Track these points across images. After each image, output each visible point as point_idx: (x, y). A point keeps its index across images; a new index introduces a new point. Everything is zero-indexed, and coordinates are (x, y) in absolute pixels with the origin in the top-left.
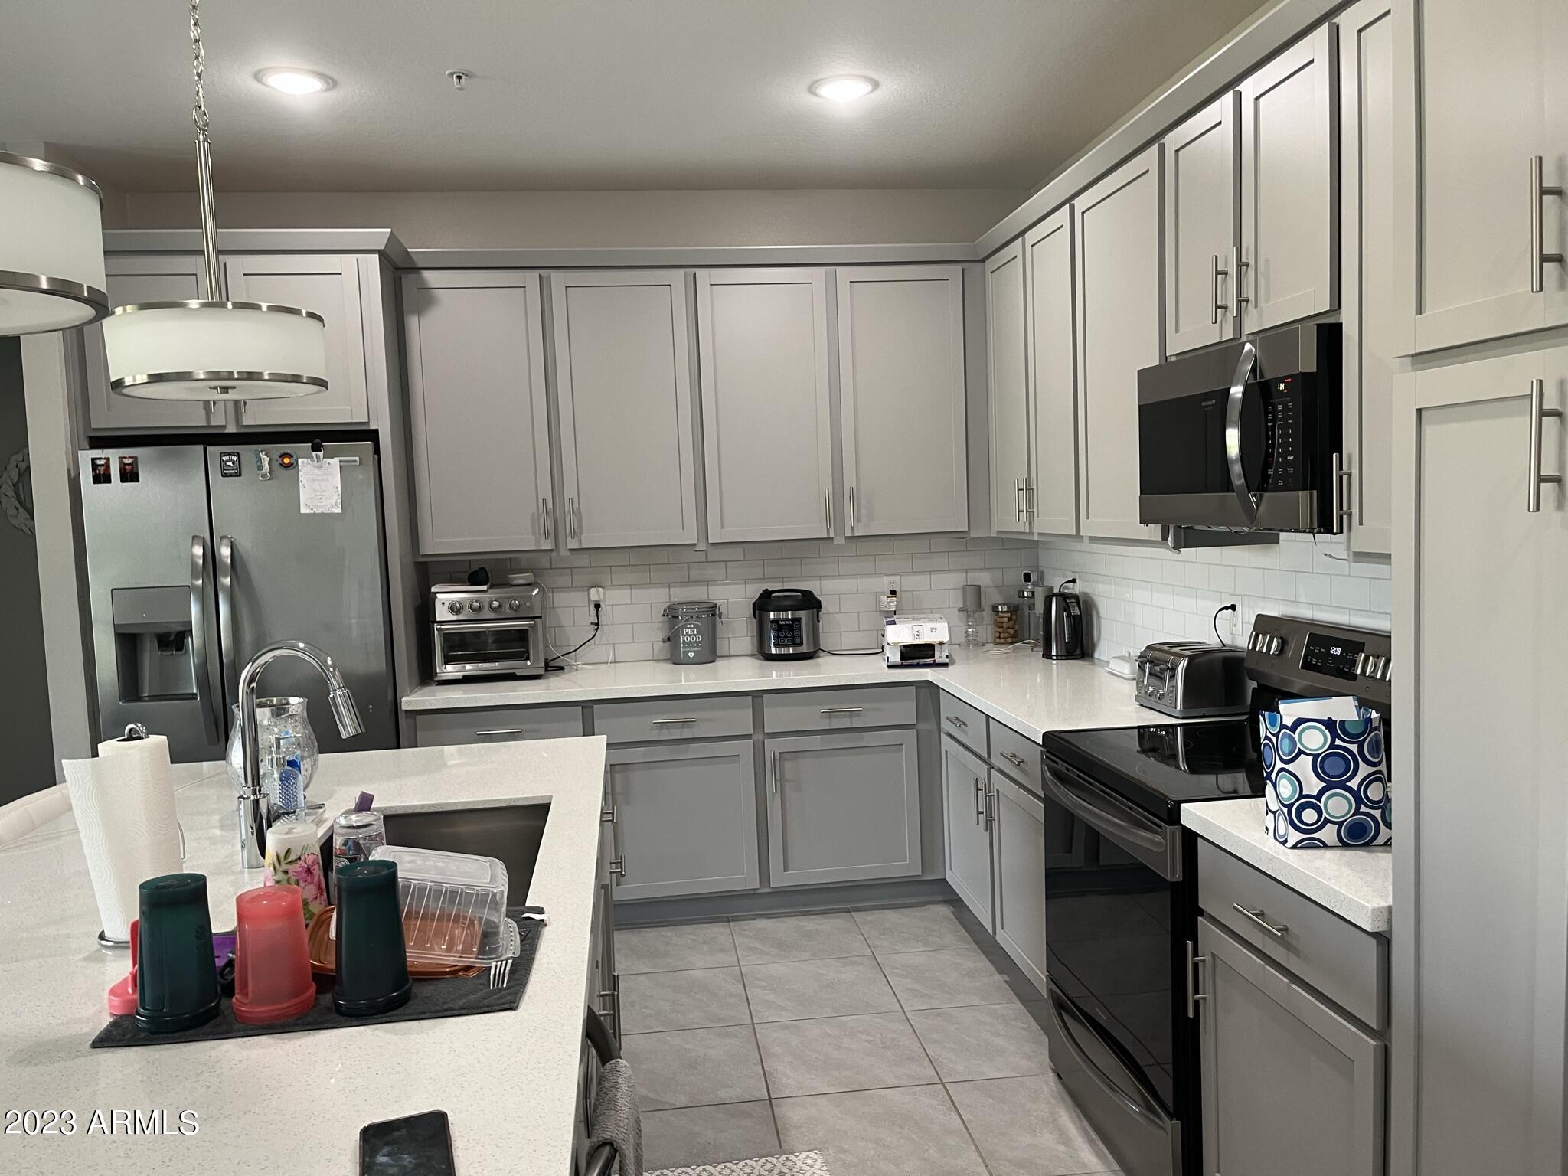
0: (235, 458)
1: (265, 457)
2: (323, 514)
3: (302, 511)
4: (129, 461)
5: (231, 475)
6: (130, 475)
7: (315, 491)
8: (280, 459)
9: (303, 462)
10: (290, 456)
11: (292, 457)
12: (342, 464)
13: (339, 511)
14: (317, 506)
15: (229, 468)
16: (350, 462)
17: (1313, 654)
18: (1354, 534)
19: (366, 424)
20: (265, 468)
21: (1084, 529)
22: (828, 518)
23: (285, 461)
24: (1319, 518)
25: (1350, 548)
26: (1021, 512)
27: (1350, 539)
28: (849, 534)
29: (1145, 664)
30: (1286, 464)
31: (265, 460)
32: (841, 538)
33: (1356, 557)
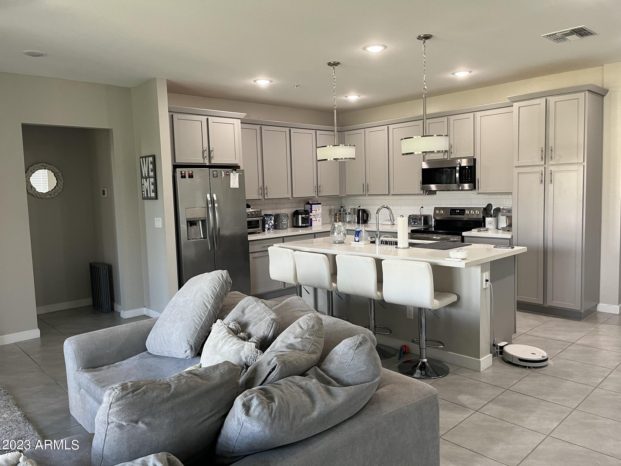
0: (216, 172)
2: (235, 188)
3: (231, 187)
4: (191, 172)
5: (215, 177)
6: (191, 176)
7: (233, 182)
8: (226, 173)
9: (231, 174)
10: (228, 172)
13: (238, 187)
14: (234, 186)
15: (215, 175)
16: (240, 174)
17: (452, 212)
18: (479, 190)
19: (238, 164)
20: (223, 176)
21: (391, 193)
22: (315, 191)
23: (228, 173)
24: (474, 188)
25: (477, 192)
26: (364, 190)
27: (478, 191)
28: (319, 195)
29: (411, 219)
30: (468, 179)
31: (223, 173)
32: (317, 196)
33: (478, 193)
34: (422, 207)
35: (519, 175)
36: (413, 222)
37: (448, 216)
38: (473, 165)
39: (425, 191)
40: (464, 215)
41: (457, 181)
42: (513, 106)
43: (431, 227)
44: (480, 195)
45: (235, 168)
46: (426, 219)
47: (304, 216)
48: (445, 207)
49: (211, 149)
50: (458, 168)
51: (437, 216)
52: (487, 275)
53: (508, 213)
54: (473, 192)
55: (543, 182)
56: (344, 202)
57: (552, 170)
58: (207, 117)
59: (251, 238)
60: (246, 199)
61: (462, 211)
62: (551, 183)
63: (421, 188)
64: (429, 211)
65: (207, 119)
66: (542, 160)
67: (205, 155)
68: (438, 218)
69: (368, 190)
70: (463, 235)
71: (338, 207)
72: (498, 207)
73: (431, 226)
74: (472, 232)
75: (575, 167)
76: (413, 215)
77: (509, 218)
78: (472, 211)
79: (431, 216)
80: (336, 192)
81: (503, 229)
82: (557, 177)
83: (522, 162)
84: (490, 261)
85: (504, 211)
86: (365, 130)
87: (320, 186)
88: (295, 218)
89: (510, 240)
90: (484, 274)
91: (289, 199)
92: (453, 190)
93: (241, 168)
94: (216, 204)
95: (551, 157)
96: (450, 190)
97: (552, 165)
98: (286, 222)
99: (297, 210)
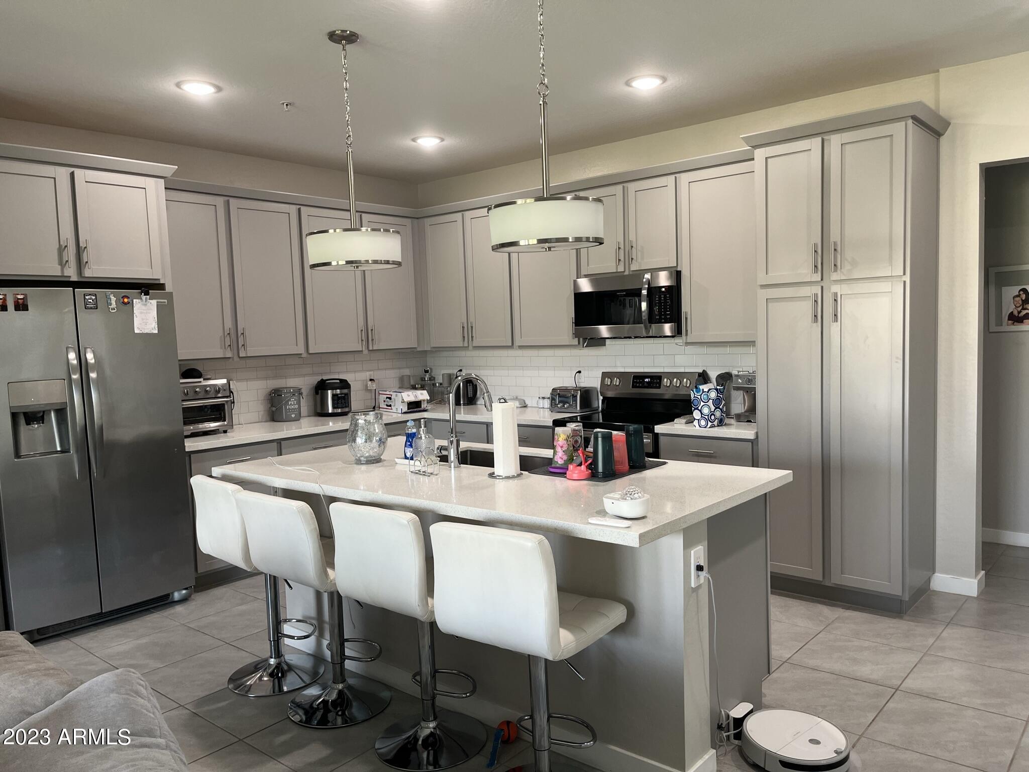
0: (94, 298)
1: (113, 297)
2: (147, 334)
3: (136, 332)
4: (21, 297)
5: (91, 308)
6: (21, 306)
7: (142, 320)
8: (122, 299)
9: (136, 302)
10: (128, 298)
11: (129, 298)
12: (158, 303)
13: (156, 332)
14: (144, 329)
15: (90, 304)
16: (162, 302)
17: (636, 382)
18: (688, 337)
19: (159, 279)
20: (114, 305)
21: (518, 342)
22: (362, 340)
23: (126, 300)
24: (678, 332)
25: (685, 341)
26: (464, 337)
27: (686, 338)
28: (371, 348)
29: (556, 396)
30: (666, 315)
31: (113, 299)
32: (367, 351)
33: (687, 344)
34: (579, 372)
35: (770, 305)
36: (560, 402)
37: (629, 390)
38: (675, 285)
39: (581, 339)
40: (659, 387)
41: (643, 318)
42: (753, 159)
43: (597, 413)
44: (689, 348)
45: (147, 287)
46: (586, 395)
47: (338, 391)
48: (623, 371)
49: (82, 244)
50: (646, 291)
51: (607, 389)
52: (699, 554)
53: (748, 385)
54: (678, 340)
55: (818, 317)
56: (431, 362)
57: (836, 293)
58: (72, 169)
59: (191, 445)
60: (179, 359)
61: (656, 379)
62: (836, 320)
63: (574, 332)
64: (592, 380)
65: (72, 174)
66: (817, 273)
67: (65, 259)
68: (610, 394)
69: (472, 337)
70: (656, 432)
71: (420, 372)
72: (728, 371)
73: (597, 410)
74: (676, 426)
75: (885, 286)
76: (561, 389)
77: (751, 393)
78: (675, 380)
79: (596, 388)
80: (410, 342)
81: (739, 418)
82: (848, 307)
83: (777, 276)
84: (708, 519)
85: (739, 380)
86: (463, 214)
87: (372, 330)
88: (318, 397)
89: (752, 443)
90: (692, 552)
91: (299, 356)
92: (635, 337)
93: (168, 288)
94: (93, 372)
95: (835, 265)
96: (630, 338)
97: (836, 281)
98: (296, 406)
99: (322, 380)
